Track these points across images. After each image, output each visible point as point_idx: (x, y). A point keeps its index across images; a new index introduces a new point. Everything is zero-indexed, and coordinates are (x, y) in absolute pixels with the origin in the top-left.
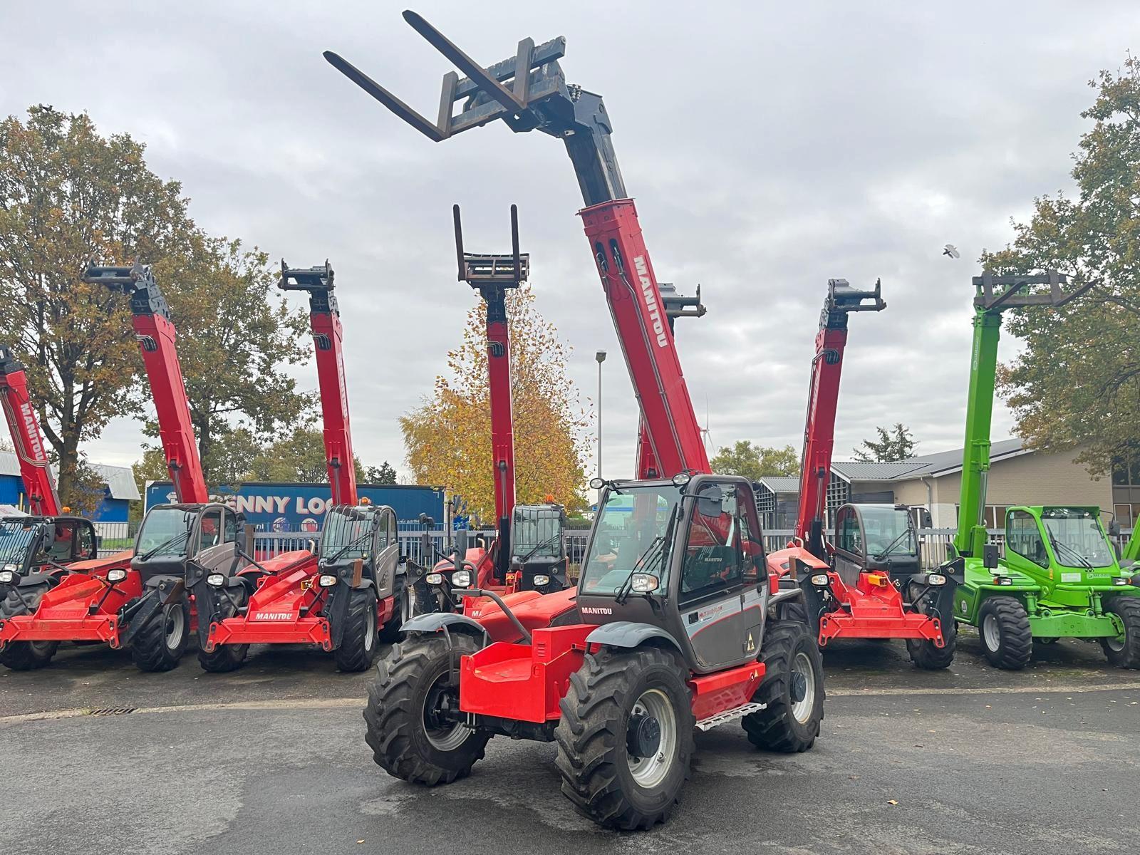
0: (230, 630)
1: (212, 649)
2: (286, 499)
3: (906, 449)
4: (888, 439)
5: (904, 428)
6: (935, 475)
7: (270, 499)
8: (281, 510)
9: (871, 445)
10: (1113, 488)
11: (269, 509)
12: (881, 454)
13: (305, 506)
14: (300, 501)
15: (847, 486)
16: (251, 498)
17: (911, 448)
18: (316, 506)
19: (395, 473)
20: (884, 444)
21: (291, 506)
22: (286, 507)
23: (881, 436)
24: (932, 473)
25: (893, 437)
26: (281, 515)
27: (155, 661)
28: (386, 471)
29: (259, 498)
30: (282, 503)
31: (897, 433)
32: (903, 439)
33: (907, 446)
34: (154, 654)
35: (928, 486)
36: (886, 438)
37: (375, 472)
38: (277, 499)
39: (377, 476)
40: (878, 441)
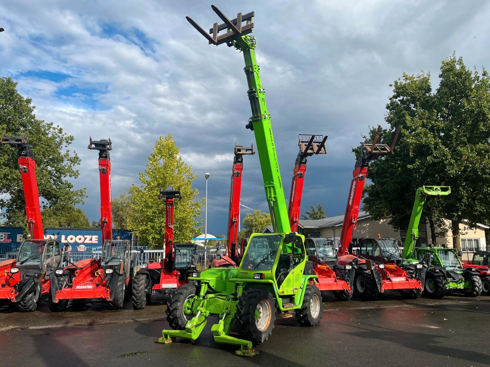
0: (65, 293)
1: (57, 302)
3: (322, 215)
5: (321, 206)
6: (336, 226)
9: (308, 213)
13: (66, 239)
15: (302, 230)
18: (71, 239)
20: (313, 213)
21: (59, 239)
23: (312, 210)
24: (335, 225)
25: (316, 210)
27: (29, 307)
31: (318, 208)
34: (29, 304)
35: (333, 230)
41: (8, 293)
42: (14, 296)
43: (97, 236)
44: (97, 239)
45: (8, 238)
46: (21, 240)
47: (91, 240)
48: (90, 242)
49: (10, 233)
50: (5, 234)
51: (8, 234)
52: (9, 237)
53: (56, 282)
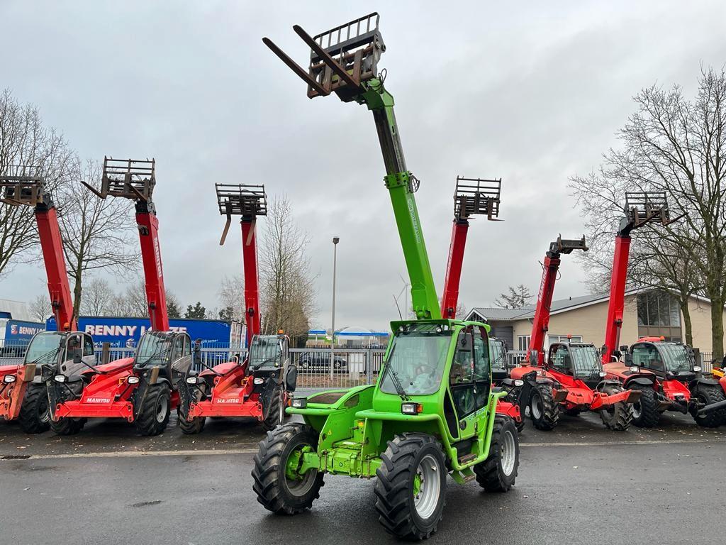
2: (135, 327)
7: (124, 327)
8: (131, 334)
11: (124, 333)
14: (143, 328)
16: (113, 327)
21: (137, 332)
22: (135, 332)
26: (131, 337)
29: (118, 327)
30: (132, 330)
38: (129, 327)
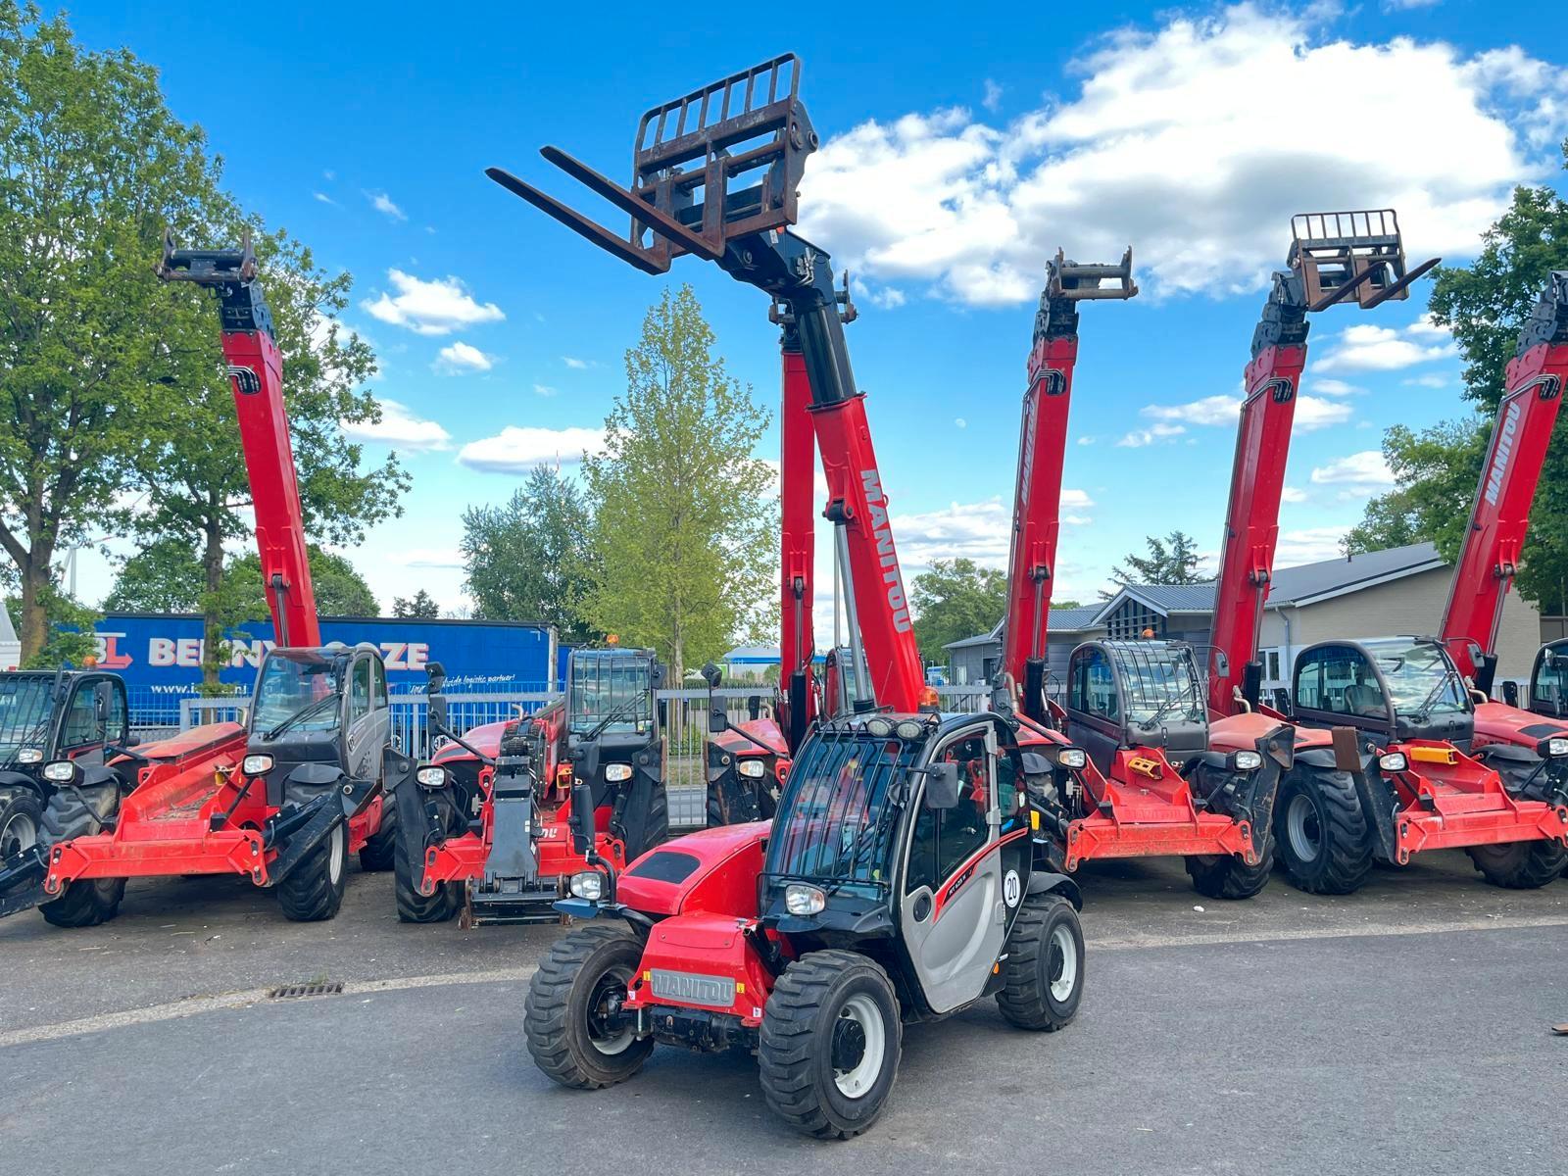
3: (1188, 568)
4: (1163, 553)
5: (1185, 539)
9: (1138, 563)
10: (1542, 620)
12: (1152, 576)
17: (1193, 564)
19: (436, 607)
20: (1155, 562)
23: (1153, 549)
24: (1294, 601)
25: (1169, 550)
28: (423, 604)
31: (1174, 545)
32: (1182, 553)
33: (1187, 563)
36: (1160, 552)
37: (404, 605)
39: (408, 612)
40: (1147, 555)
41: (240, 851)
42: (261, 860)
43: (424, 647)
44: (424, 656)
45: (120, 652)
46: (163, 657)
47: (404, 657)
48: (401, 665)
49: (123, 635)
50: (106, 638)
51: (118, 639)
52: (121, 647)
53: (420, 814)
